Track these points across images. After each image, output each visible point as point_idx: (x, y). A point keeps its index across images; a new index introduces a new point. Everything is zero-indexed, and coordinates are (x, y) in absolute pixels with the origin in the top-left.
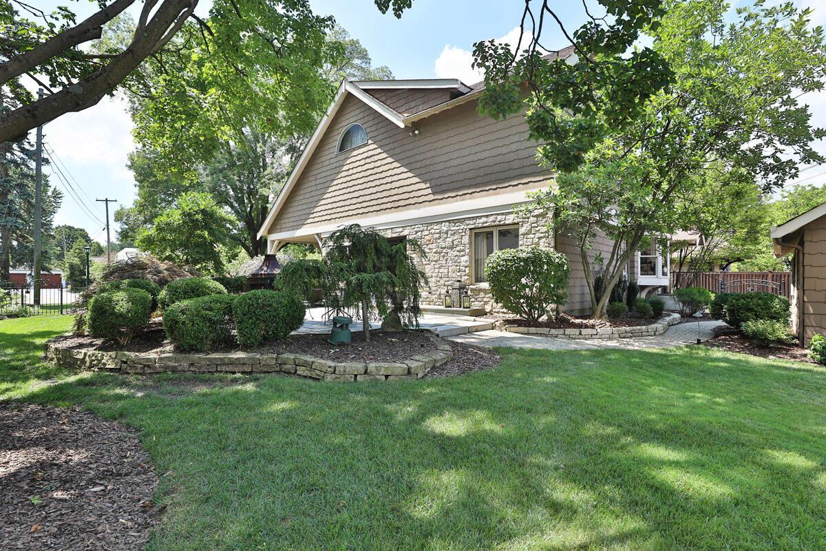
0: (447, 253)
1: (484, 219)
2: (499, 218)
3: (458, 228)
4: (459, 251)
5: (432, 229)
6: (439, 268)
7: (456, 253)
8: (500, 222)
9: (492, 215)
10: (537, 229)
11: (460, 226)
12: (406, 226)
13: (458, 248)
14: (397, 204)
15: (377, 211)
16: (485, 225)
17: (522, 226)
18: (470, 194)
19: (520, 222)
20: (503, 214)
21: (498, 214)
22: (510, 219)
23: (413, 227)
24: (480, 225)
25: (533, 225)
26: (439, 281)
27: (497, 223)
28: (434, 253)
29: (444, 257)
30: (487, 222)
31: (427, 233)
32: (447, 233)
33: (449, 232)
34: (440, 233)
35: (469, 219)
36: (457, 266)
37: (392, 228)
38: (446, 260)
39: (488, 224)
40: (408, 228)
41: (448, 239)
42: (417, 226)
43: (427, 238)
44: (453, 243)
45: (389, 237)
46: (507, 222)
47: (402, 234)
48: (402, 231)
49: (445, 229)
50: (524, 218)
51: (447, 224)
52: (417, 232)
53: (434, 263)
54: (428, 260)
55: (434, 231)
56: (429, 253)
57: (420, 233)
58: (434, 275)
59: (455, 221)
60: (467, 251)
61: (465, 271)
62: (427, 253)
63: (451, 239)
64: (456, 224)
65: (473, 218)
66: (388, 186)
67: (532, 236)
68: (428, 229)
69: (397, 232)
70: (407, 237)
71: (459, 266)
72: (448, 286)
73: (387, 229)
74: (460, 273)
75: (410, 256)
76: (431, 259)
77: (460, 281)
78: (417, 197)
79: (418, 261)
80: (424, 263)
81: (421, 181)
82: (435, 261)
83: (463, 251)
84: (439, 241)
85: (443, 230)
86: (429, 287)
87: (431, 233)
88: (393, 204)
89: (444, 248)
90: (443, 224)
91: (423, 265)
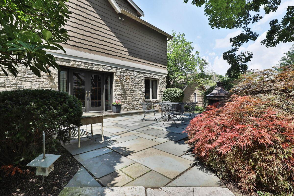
0: (136, 86)
1: (149, 75)
3: (140, 76)
4: (141, 86)
5: (129, 73)
6: (133, 92)
8: (154, 77)
9: (152, 74)
10: (163, 82)
11: (141, 75)
12: (114, 67)
13: (141, 84)
14: (107, 52)
15: (89, 50)
16: (150, 77)
18: (145, 63)
19: (159, 79)
20: (155, 75)
22: (157, 77)
23: (118, 69)
24: (148, 77)
27: (153, 77)
28: (131, 85)
29: (135, 87)
30: (150, 76)
31: (126, 74)
32: (136, 76)
33: (137, 77)
34: (133, 76)
37: (103, 66)
38: (136, 89)
39: (151, 77)
40: (115, 68)
41: (136, 80)
42: (121, 69)
43: (127, 77)
45: (101, 70)
46: (156, 78)
47: (111, 71)
48: (111, 70)
49: (136, 75)
50: (160, 78)
51: (136, 72)
52: (121, 72)
53: (130, 90)
54: (127, 88)
55: (130, 74)
56: (128, 84)
57: (123, 73)
58: (131, 95)
59: (140, 72)
60: (144, 86)
61: (143, 94)
62: (127, 84)
63: (138, 80)
64: (140, 74)
65: (146, 73)
66: (100, 38)
67: (162, 84)
68: (127, 72)
69: (107, 69)
70: (115, 73)
71: (141, 92)
72: (137, 101)
73: (99, 65)
74: (141, 95)
75: (116, 84)
76: (129, 88)
77: (142, 99)
78: (121, 54)
79: (121, 88)
80: (125, 89)
81: (123, 46)
82: (131, 89)
83: (143, 86)
84: (133, 80)
85: (135, 75)
86: (128, 102)
87: (129, 75)
88: (104, 51)
89: (135, 83)
90: (134, 72)
91: (125, 90)
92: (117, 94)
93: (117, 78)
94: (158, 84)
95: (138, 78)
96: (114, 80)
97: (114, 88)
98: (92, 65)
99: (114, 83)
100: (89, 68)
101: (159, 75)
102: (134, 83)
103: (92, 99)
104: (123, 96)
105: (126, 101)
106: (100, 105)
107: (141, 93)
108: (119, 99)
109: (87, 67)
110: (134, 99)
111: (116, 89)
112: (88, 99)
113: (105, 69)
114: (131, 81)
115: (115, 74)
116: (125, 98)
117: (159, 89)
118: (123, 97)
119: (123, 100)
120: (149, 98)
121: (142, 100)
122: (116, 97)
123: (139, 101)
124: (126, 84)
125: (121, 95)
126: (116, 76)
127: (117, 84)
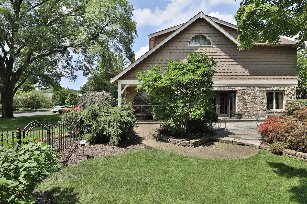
0: (257, 99)
1: (272, 88)
2: (278, 88)
3: (262, 90)
4: (263, 98)
6: (254, 104)
7: (261, 99)
8: (278, 89)
9: (276, 87)
10: (291, 93)
11: (262, 89)
13: (262, 97)
14: (231, 77)
15: (219, 78)
16: (273, 90)
17: (286, 92)
19: (285, 90)
20: (279, 87)
21: (278, 87)
22: (282, 89)
23: (240, 87)
24: (271, 90)
25: (290, 92)
27: (277, 90)
28: (252, 98)
29: (256, 100)
30: (273, 89)
31: (248, 90)
32: (257, 91)
34: (254, 91)
36: (261, 104)
37: (228, 87)
38: (257, 101)
39: (274, 90)
40: (237, 87)
41: (257, 93)
42: (242, 87)
43: (248, 92)
44: (260, 95)
45: (227, 90)
46: (281, 90)
47: (234, 90)
48: (234, 89)
49: (257, 90)
50: (287, 89)
51: (257, 88)
52: (242, 90)
54: (248, 101)
55: (251, 90)
56: (249, 98)
57: (244, 90)
58: (252, 107)
59: (260, 87)
60: (266, 98)
61: (265, 106)
62: (248, 98)
63: (259, 94)
64: (261, 89)
65: (268, 87)
66: (226, 68)
67: (290, 95)
68: (248, 89)
69: (231, 89)
70: (237, 91)
71: (263, 104)
72: (258, 111)
73: (225, 87)
74: (263, 106)
75: (239, 99)
76: (250, 101)
77: (263, 109)
78: (243, 76)
79: (243, 101)
80: (246, 102)
81: (245, 69)
82: (252, 101)
83: (264, 98)
84: (253, 94)
85: (255, 90)
86: (249, 112)
87: (250, 91)
88: (229, 77)
89: (256, 97)
90: (255, 88)
91: (246, 103)
92: (239, 106)
93: (240, 94)
94: (284, 95)
95: (259, 92)
96: (237, 96)
97: (237, 101)
98: (221, 88)
99: (237, 98)
100: (219, 90)
101: (286, 87)
102: (255, 97)
103: (221, 109)
104: (244, 107)
105: (247, 111)
106: (226, 113)
108: (241, 110)
109: (218, 89)
110: (255, 109)
111: (238, 103)
112: (218, 109)
113: (230, 89)
114: (252, 95)
115: (238, 92)
116: (246, 108)
117: (285, 100)
118: (245, 108)
119: (244, 111)
120: (273, 109)
121: (264, 110)
122: (238, 108)
123: (260, 111)
124: (247, 98)
125: (243, 106)
126: (239, 93)
127: (240, 98)
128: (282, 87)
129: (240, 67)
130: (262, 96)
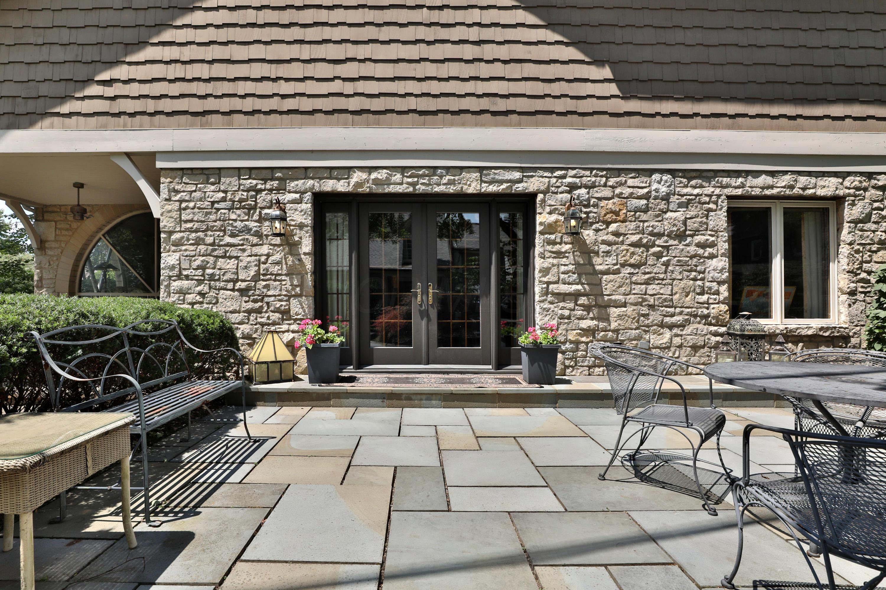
0: (667, 248)
1: (763, 180)
2: (803, 180)
3: (696, 191)
4: (703, 246)
5: (621, 184)
6: (647, 283)
7: (692, 249)
8: (804, 189)
9: (785, 173)
11: (701, 187)
12: (535, 169)
13: (699, 238)
14: (501, 105)
15: (422, 113)
16: (768, 192)
17: (853, 204)
18: (732, 117)
19: (849, 195)
20: (809, 174)
21: (800, 173)
23: (559, 173)
24: (757, 192)
25: (876, 205)
26: (646, 316)
27: (796, 191)
28: (633, 245)
29: (658, 255)
30: (772, 187)
31: (607, 192)
32: (666, 198)
33: (673, 199)
34: (647, 197)
35: (729, 173)
36: (695, 279)
37: (480, 169)
38: (667, 264)
39: (775, 191)
40: (541, 173)
41: (669, 214)
42: (572, 173)
43: (610, 204)
44: (685, 223)
45: (471, 190)
46: (821, 192)
47: (520, 187)
48: (520, 181)
49: (664, 189)
50: (857, 189)
51: (667, 177)
52: (573, 187)
53: (629, 270)
54: (611, 260)
55: (627, 191)
56: (616, 243)
57: (583, 191)
58: (632, 298)
59: (689, 175)
60: (723, 246)
61: (717, 293)
62: (609, 244)
63: (679, 215)
64: (693, 182)
65: (737, 174)
66: (469, 51)
67: (873, 227)
68: (610, 183)
69: (501, 182)
70: (540, 197)
71: (703, 279)
72: (671, 327)
73: (462, 168)
74: (705, 298)
75: (549, 248)
76: (621, 260)
77: (707, 316)
78: (572, 97)
79: (577, 264)
80: (598, 268)
81: (587, 60)
82: (632, 266)
83: (713, 245)
84: (644, 217)
85: (657, 190)
86: (616, 331)
87: (620, 196)
88: (485, 104)
89: (659, 235)
90: (656, 176)
91: (595, 273)
92: (554, 294)
93: (554, 217)
94: (839, 230)
95: (680, 205)
96: (539, 228)
97: (538, 263)
98: (434, 174)
99: (539, 240)
100: (421, 188)
101: (849, 174)
102: (652, 234)
103: (442, 315)
104: (583, 300)
105: (602, 325)
106: (475, 342)
107: (699, 283)
108: (562, 317)
109: (414, 185)
110: (655, 317)
111: (545, 271)
112: (425, 314)
113: (490, 183)
114: (632, 225)
115: (543, 201)
116: (596, 310)
117: (844, 261)
118: (587, 308)
119: (585, 324)
120: (767, 315)
121: (710, 324)
122: (546, 305)
123: (689, 330)
124: (604, 242)
125: (576, 295)
126: (548, 209)
127: (554, 243)
128: (824, 174)
129: (557, 43)
130: (696, 232)
